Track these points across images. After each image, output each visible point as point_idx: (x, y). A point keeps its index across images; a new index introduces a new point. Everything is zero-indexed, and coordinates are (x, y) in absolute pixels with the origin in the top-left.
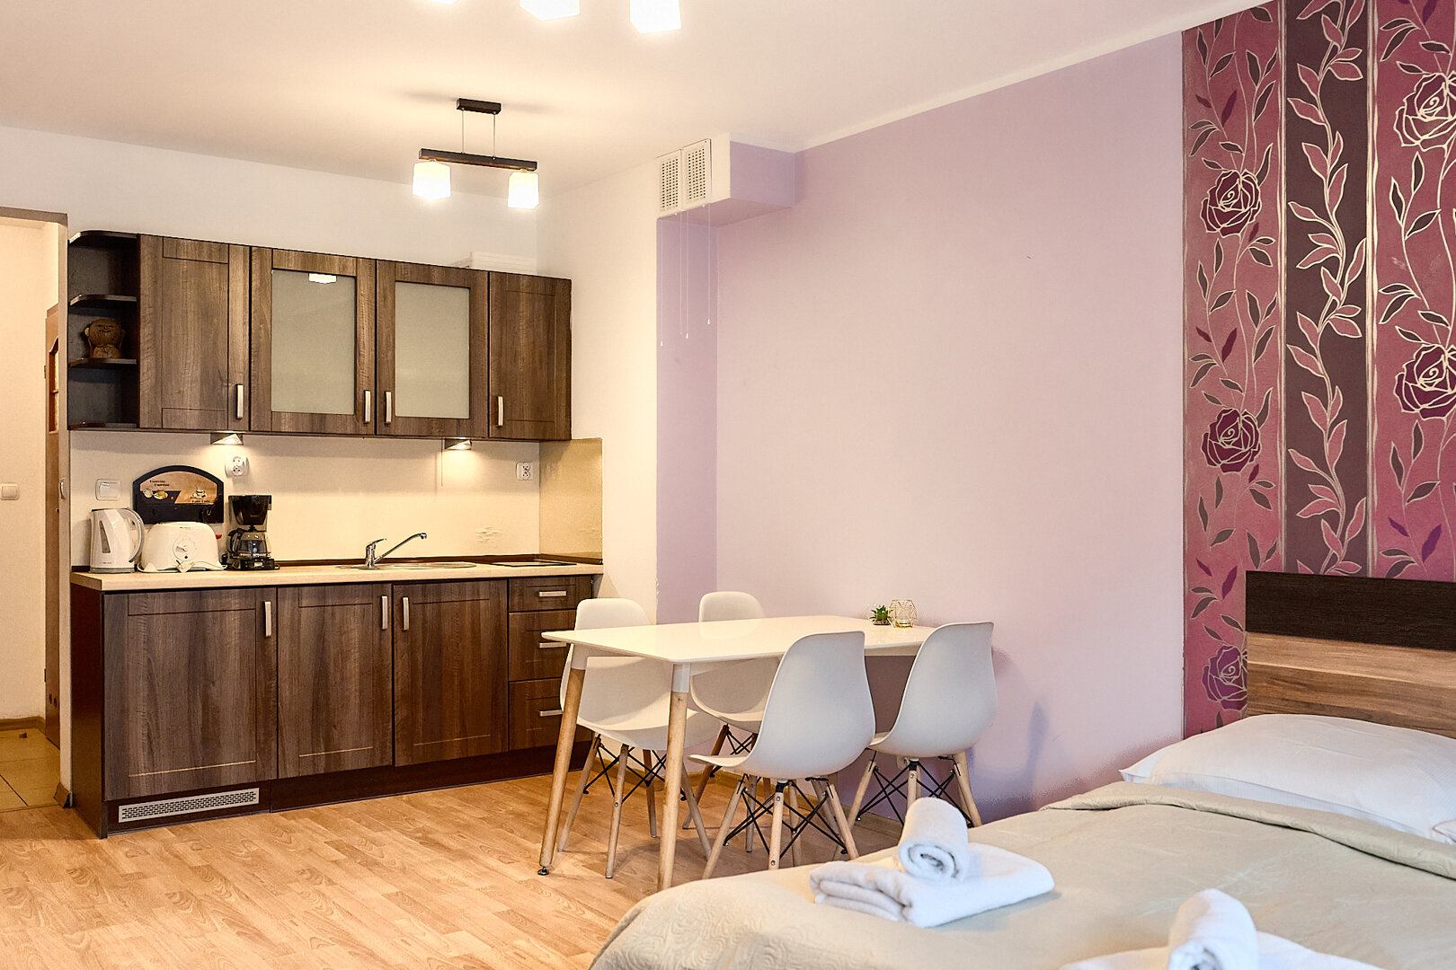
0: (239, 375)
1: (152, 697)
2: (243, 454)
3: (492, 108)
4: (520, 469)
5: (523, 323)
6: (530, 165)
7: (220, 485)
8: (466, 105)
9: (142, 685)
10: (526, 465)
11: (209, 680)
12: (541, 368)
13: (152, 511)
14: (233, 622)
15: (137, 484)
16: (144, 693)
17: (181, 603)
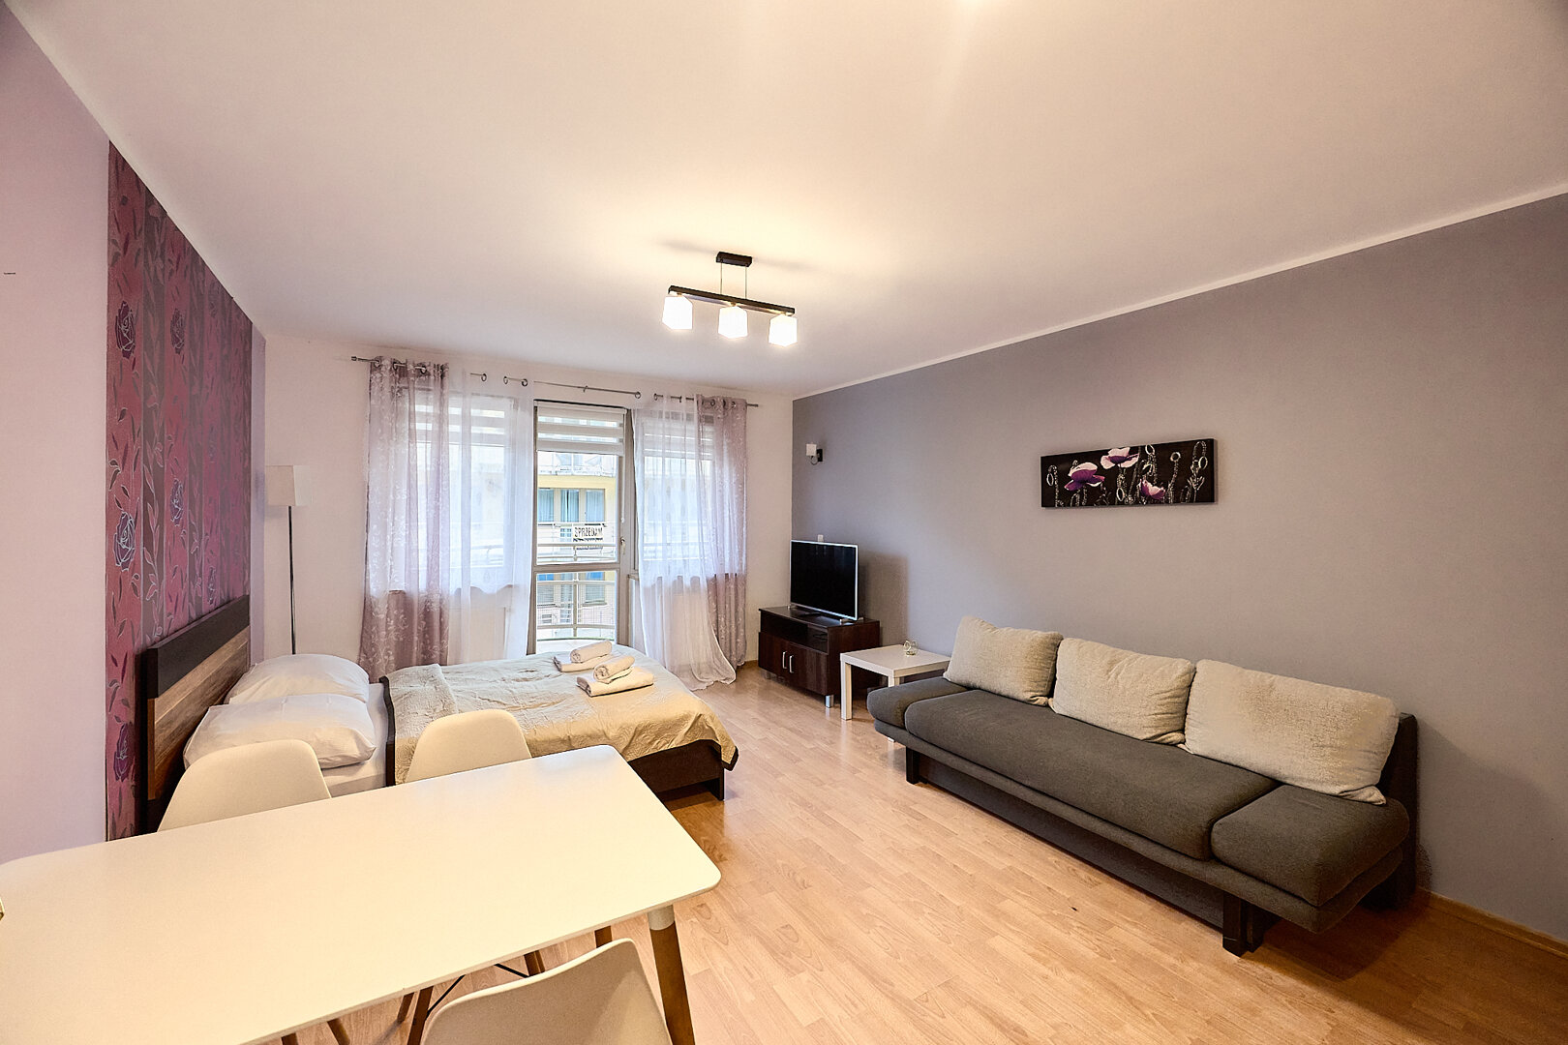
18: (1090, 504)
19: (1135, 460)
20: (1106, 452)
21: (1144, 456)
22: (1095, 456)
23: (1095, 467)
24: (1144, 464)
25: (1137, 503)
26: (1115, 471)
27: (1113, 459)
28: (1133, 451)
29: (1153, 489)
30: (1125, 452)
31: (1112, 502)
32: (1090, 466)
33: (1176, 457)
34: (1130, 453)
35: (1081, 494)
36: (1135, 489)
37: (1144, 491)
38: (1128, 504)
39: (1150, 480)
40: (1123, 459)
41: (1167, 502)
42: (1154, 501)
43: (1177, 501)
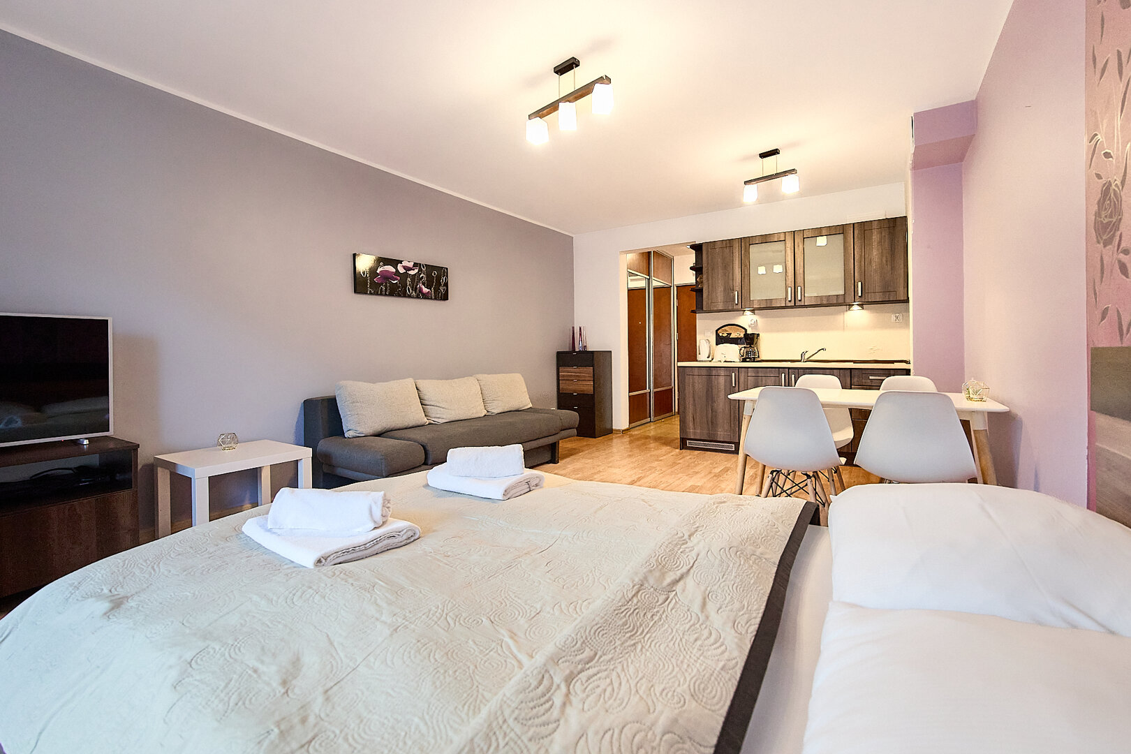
0: (737, 288)
1: (694, 405)
2: (755, 317)
3: (775, 152)
4: (893, 317)
5: (875, 244)
6: (792, 171)
7: (746, 330)
8: (763, 155)
9: (691, 399)
10: (897, 315)
11: (713, 402)
12: (887, 265)
13: (720, 340)
14: (722, 380)
15: (717, 331)
16: (691, 402)
17: (704, 372)
18: (391, 294)
19: (416, 271)
20: (401, 262)
21: (420, 270)
22: (395, 263)
23: (394, 270)
24: (420, 274)
25: (418, 297)
26: (406, 275)
27: (405, 267)
28: (416, 265)
29: (425, 290)
30: (411, 265)
31: (404, 295)
32: (391, 269)
33: (435, 274)
34: (414, 266)
35: (386, 286)
36: (416, 288)
37: (421, 290)
38: (413, 297)
39: (424, 284)
40: (410, 269)
41: (431, 299)
42: (426, 297)
43: (435, 299)
